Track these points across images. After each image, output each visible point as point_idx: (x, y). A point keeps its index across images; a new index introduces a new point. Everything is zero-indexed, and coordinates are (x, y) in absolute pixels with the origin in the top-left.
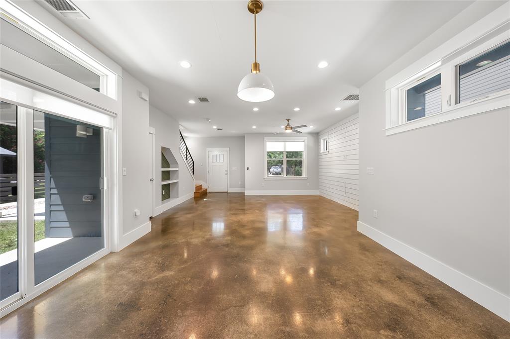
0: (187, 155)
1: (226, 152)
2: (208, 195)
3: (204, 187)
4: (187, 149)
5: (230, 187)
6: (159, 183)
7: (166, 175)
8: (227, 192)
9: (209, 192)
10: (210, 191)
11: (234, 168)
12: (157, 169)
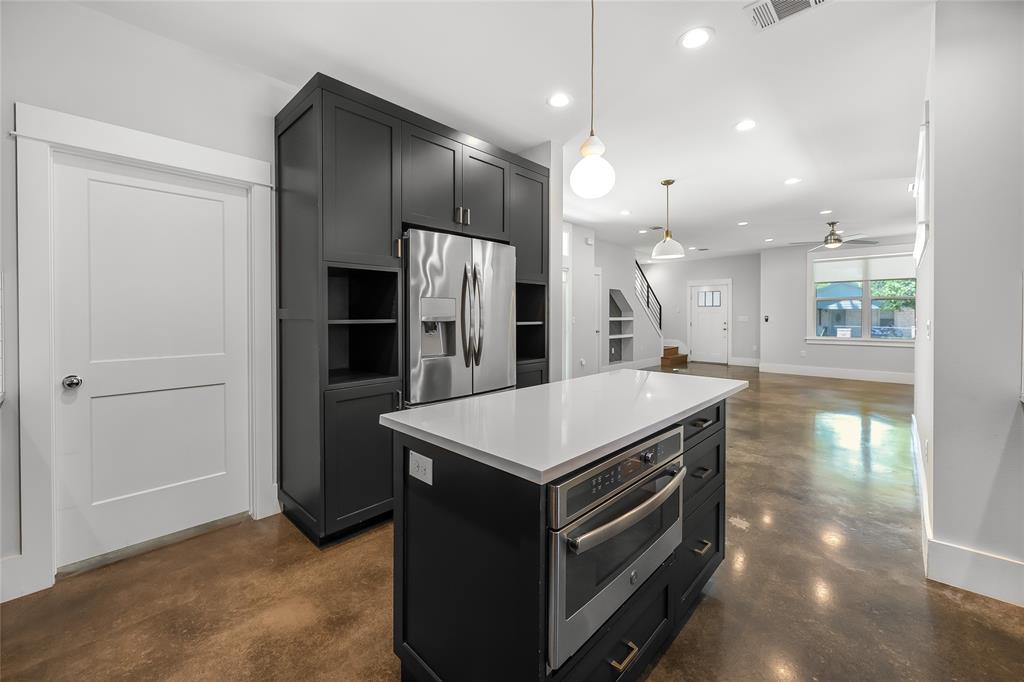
0: (648, 297)
1: (725, 287)
2: (688, 365)
3: (682, 351)
4: (649, 286)
5: (734, 355)
6: (606, 336)
7: (616, 327)
8: (726, 365)
9: (692, 362)
10: (692, 359)
11: (741, 318)
12: (601, 316)
